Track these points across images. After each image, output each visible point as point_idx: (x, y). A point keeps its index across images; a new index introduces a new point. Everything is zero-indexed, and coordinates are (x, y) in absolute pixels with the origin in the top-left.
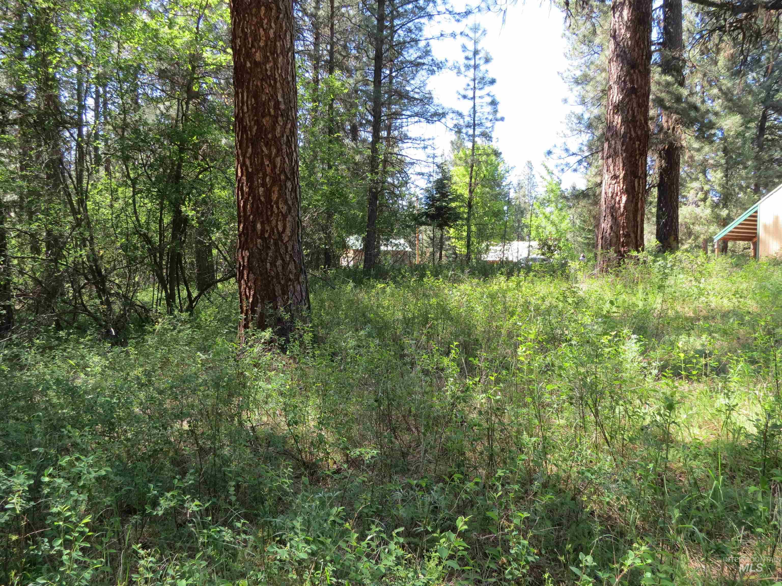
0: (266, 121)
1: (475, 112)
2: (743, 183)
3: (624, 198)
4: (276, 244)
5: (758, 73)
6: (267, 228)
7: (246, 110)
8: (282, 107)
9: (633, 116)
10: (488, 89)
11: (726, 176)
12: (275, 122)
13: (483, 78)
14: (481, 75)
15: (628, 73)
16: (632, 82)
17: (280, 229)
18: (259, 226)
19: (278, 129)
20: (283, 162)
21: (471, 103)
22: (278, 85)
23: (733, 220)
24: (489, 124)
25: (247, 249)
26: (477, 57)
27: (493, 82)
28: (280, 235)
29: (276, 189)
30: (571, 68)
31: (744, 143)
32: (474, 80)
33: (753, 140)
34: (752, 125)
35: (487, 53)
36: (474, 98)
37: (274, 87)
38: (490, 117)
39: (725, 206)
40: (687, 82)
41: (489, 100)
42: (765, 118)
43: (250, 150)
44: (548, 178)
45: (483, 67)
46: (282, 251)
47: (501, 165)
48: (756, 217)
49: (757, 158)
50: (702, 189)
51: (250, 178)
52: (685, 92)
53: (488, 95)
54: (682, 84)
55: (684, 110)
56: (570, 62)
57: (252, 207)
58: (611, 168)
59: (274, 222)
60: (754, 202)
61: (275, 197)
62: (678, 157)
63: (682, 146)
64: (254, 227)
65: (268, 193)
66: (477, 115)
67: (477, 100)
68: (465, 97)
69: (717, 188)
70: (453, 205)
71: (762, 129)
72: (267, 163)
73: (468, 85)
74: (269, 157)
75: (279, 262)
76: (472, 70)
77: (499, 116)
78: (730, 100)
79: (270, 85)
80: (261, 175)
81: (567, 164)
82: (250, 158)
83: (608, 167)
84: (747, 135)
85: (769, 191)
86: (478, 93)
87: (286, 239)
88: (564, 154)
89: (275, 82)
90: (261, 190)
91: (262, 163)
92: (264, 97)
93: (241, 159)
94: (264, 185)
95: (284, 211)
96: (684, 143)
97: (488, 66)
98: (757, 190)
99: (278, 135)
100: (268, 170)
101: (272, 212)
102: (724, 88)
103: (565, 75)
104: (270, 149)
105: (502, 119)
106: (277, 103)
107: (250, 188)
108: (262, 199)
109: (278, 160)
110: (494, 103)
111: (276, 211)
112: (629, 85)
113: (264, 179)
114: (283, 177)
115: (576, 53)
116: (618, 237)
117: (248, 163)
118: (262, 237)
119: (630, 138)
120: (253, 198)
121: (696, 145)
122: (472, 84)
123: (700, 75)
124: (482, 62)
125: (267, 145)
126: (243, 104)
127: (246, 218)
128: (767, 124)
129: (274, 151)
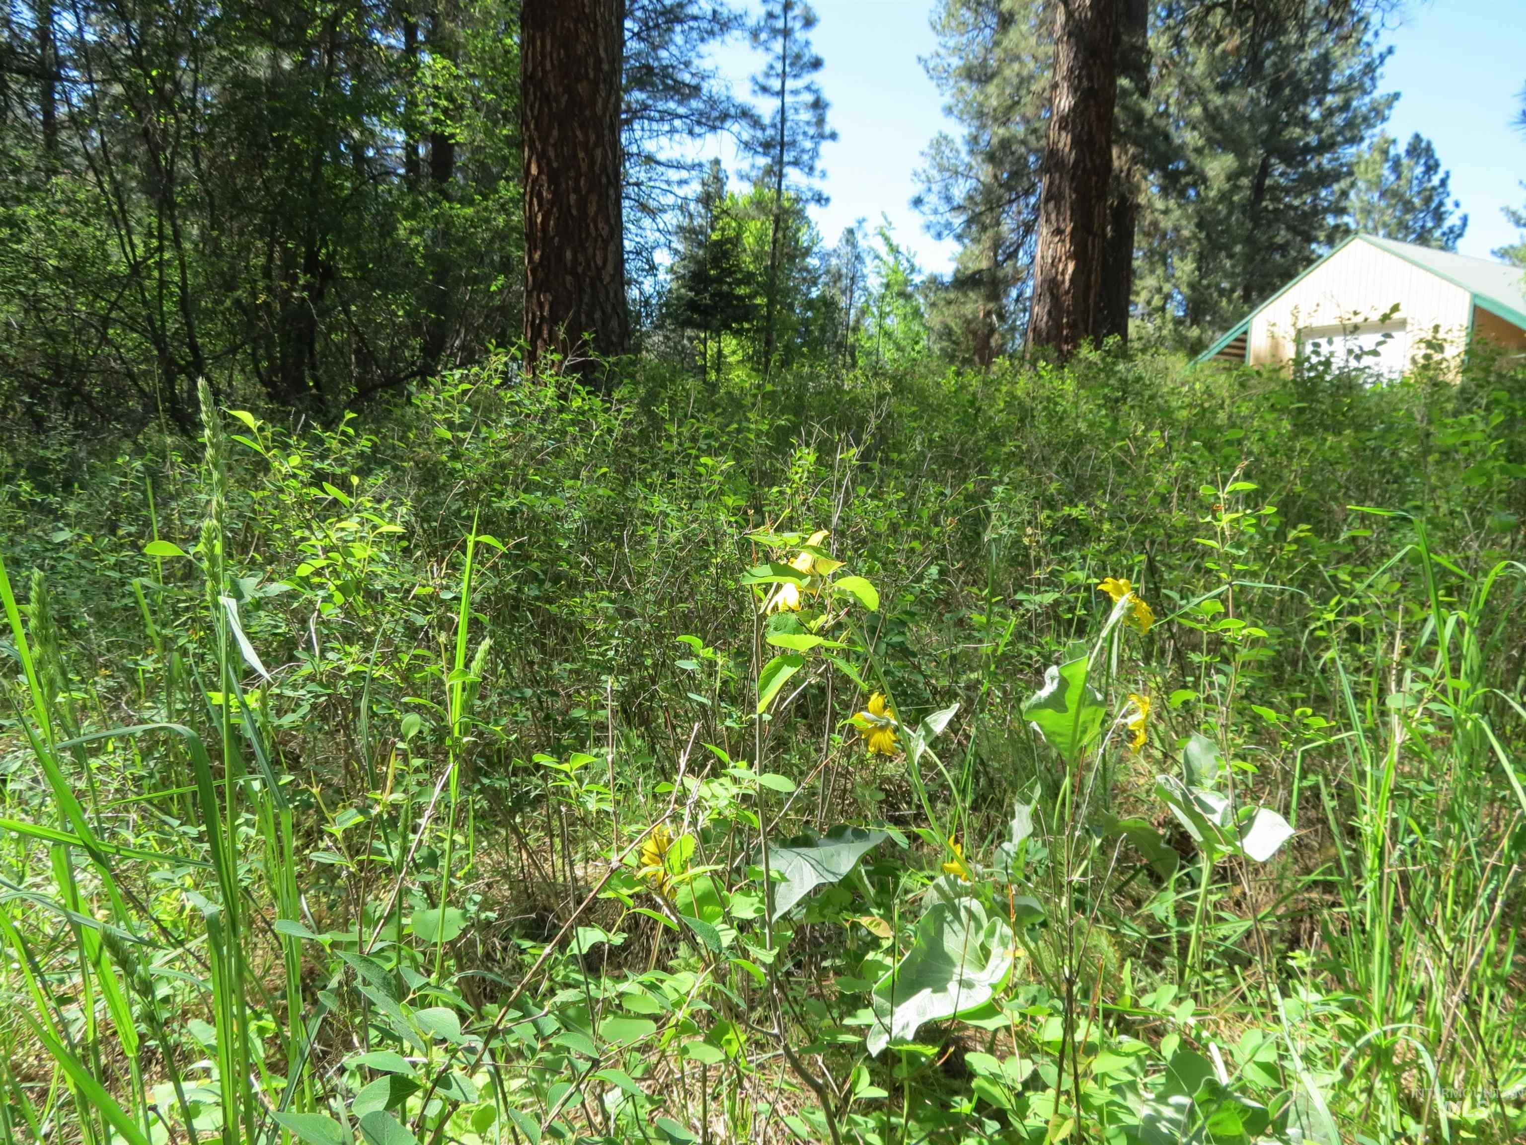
0: (582, 88)
1: (783, 121)
2: (1225, 285)
3: (1071, 267)
4: (593, 286)
5: (1258, 90)
6: (581, 259)
7: (548, 66)
8: (606, 67)
9: (1090, 133)
10: (807, 78)
11: (1199, 269)
12: (596, 91)
13: (798, 57)
14: (796, 49)
15: (1084, 65)
16: (1090, 78)
17: (600, 262)
18: (569, 255)
19: (600, 102)
20: (605, 157)
21: (776, 102)
22: (600, 31)
23: (1206, 347)
24: (808, 144)
25: (548, 290)
26: (790, 15)
27: (817, 64)
28: (599, 270)
29: (594, 198)
30: (942, 52)
31: (1230, 214)
32: (784, 58)
33: (1243, 209)
34: (1245, 181)
35: (807, 9)
36: (781, 93)
37: (594, 34)
38: (812, 131)
39: (1196, 321)
40: (1154, 92)
41: (809, 98)
42: (1265, 169)
43: (555, 133)
44: (890, 260)
45: (800, 35)
46: (602, 297)
47: (804, 230)
48: (1244, 341)
49: (1249, 240)
50: (1159, 290)
51: (554, 178)
52: (1148, 108)
53: (808, 88)
54: (1145, 93)
55: (1147, 139)
56: (941, 39)
57: (557, 225)
58: (1053, 217)
59: (590, 251)
60: (1242, 316)
61: (592, 210)
62: (1132, 220)
63: (1139, 206)
64: (560, 258)
65: (583, 203)
66: (788, 124)
67: (789, 99)
68: (765, 89)
69: (1185, 289)
70: (742, 291)
71: (1259, 190)
72: (581, 155)
73: (772, 67)
74: (585, 145)
75: (598, 315)
76: (780, 40)
77: (827, 129)
78: (1219, 129)
79: (588, 29)
80: (572, 174)
81: (948, 225)
82: (554, 145)
83: (1048, 215)
84: (1236, 198)
85: (1264, 299)
86: (790, 84)
87: (607, 280)
88: (943, 207)
89: (596, 26)
90: (573, 197)
91: (575, 156)
92: (580, 49)
93: (539, 146)
94: (577, 190)
95: (604, 234)
96: (1142, 199)
97: (812, 35)
98: (1246, 298)
99: (599, 112)
100: (584, 167)
101: (588, 234)
102: (1211, 107)
103: (931, 65)
104: (586, 134)
105: (833, 136)
106: (599, 61)
107: (555, 193)
108: (574, 212)
109: (599, 152)
110: (818, 105)
111: (593, 231)
112: (1085, 83)
113: (577, 180)
114: (604, 180)
115: (953, 24)
116: (1059, 326)
117: (551, 153)
118: (574, 273)
119: (1084, 170)
120: (560, 210)
121: (1159, 205)
122: (779, 66)
123: (1174, 81)
124: (798, 25)
125: (582, 126)
126: (543, 56)
127: (546, 240)
128: (1268, 182)
129: (593, 138)
